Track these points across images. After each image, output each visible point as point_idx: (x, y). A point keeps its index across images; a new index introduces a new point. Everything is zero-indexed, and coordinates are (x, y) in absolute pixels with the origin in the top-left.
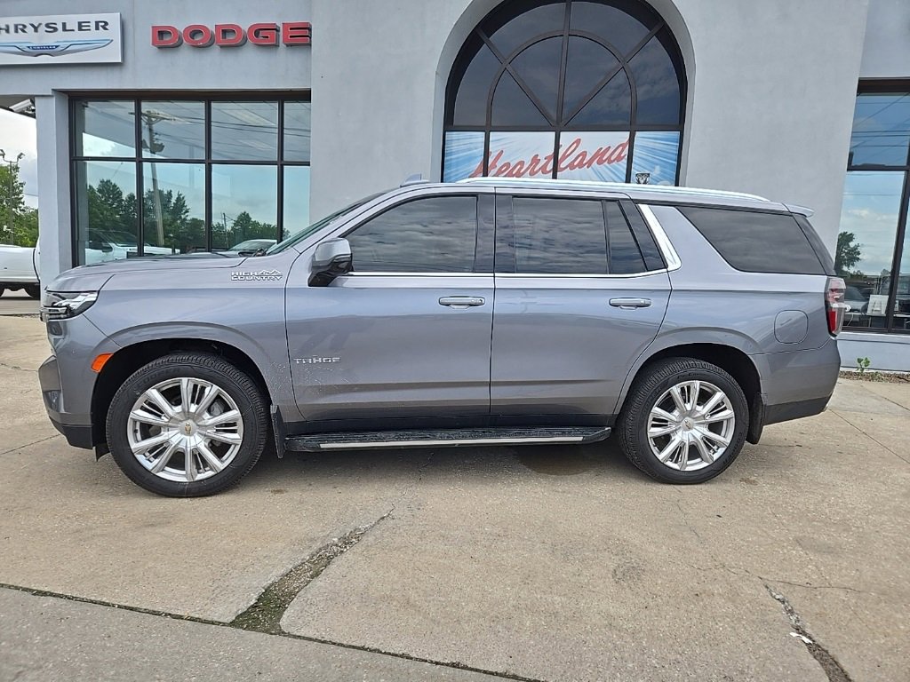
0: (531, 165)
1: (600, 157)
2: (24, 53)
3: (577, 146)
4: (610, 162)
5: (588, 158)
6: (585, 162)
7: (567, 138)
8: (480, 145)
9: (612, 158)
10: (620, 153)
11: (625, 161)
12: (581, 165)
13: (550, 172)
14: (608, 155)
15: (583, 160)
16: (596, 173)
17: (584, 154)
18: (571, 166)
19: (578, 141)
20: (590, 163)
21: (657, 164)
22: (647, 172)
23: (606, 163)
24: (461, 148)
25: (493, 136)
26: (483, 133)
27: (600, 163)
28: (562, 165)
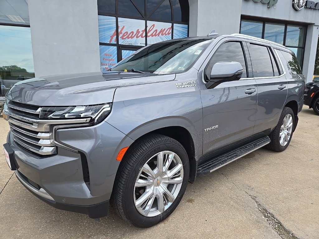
0: (136, 33)
1: (162, 32)
4: (166, 35)
5: (158, 32)
8: (114, 23)
9: (166, 33)
10: (169, 31)
11: (171, 35)
12: (155, 35)
13: (144, 37)
15: (156, 33)
17: (156, 31)
18: (152, 35)
20: (159, 35)
23: (164, 35)
24: (106, 23)
25: (120, 19)
26: (115, 18)
27: (162, 35)
28: (149, 35)
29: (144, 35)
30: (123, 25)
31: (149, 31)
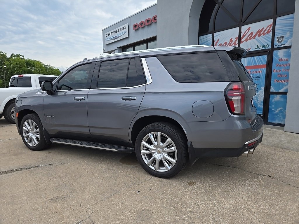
0: (229, 43)
1: (259, 33)
2: (112, 39)
3: (248, 31)
4: (264, 34)
5: (254, 35)
6: (252, 37)
7: (244, 28)
8: (211, 39)
9: (265, 33)
10: (269, 29)
11: (271, 33)
12: (250, 39)
13: (237, 44)
14: (263, 31)
15: (251, 36)
16: (257, 41)
17: (252, 33)
18: (246, 40)
19: (249, 29)
20: (254, 37)
21: (288, 31)
22: (283, 35)
23: (262, 36)
24: (204, 41)
25: (215, 34)
26: (212, 34)
27: (259, 36)
28: (242, 40)
29: (237, 42)
30: (218, 39)
31: (243, 36)
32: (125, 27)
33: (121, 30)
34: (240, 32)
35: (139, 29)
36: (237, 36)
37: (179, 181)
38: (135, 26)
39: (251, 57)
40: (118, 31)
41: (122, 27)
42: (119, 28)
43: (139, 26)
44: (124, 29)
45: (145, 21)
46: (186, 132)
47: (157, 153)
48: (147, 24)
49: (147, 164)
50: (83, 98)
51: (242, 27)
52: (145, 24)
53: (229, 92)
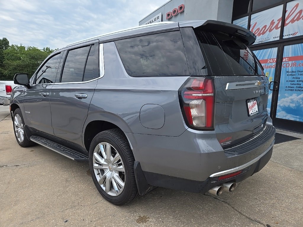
0: (270, 26)
3: (296, 8)
6: (301, 16)
8: (246, 23)
12: (298, 19)
13: (279, 28)
17: (301, 12)
25: (253, 16)
26: (248, 16)
28: (287, 22)
29: (280, 25)
30: (255, 22)
31: (289, 17)
32: (159, 17)
33: (155, 21)
34: (285, 11)
35: (172, 17)
36: (281, 16)
37: (130, 212)
38: (168, 15)
39: (297, 45)
40: (152, 22)
41: (156, 17)
42: (153, 19)
43: (171, 15)
44: (157, 19)
45: (177, 8)
46: (132, 148)
47: (109, 170)
48: (179, 12)
49: (98, 181)
50: (47, 94)
51: (288, 4)
52: (178, 11)
53: (186, 92)
